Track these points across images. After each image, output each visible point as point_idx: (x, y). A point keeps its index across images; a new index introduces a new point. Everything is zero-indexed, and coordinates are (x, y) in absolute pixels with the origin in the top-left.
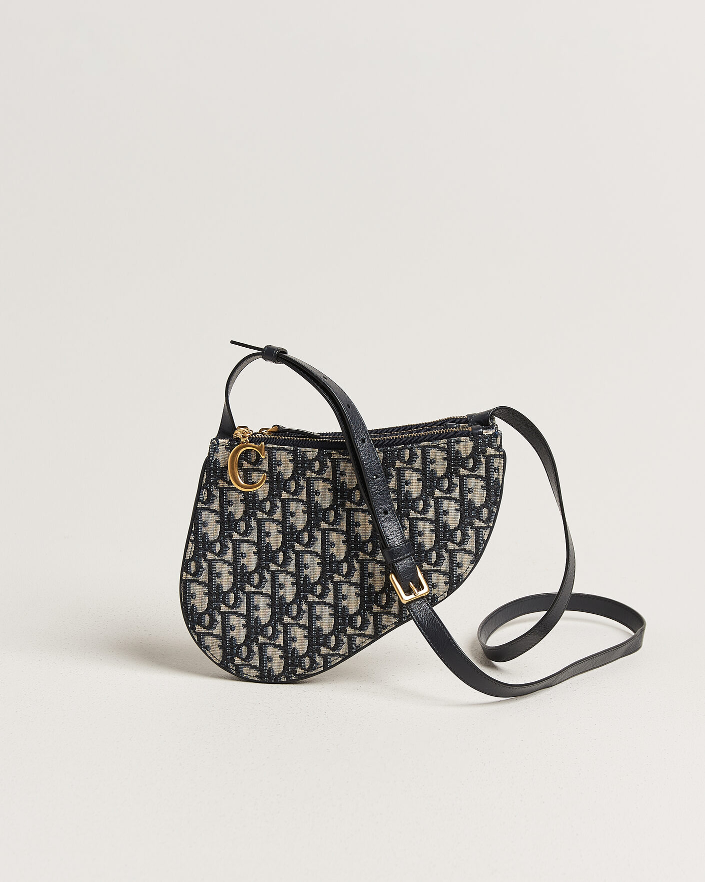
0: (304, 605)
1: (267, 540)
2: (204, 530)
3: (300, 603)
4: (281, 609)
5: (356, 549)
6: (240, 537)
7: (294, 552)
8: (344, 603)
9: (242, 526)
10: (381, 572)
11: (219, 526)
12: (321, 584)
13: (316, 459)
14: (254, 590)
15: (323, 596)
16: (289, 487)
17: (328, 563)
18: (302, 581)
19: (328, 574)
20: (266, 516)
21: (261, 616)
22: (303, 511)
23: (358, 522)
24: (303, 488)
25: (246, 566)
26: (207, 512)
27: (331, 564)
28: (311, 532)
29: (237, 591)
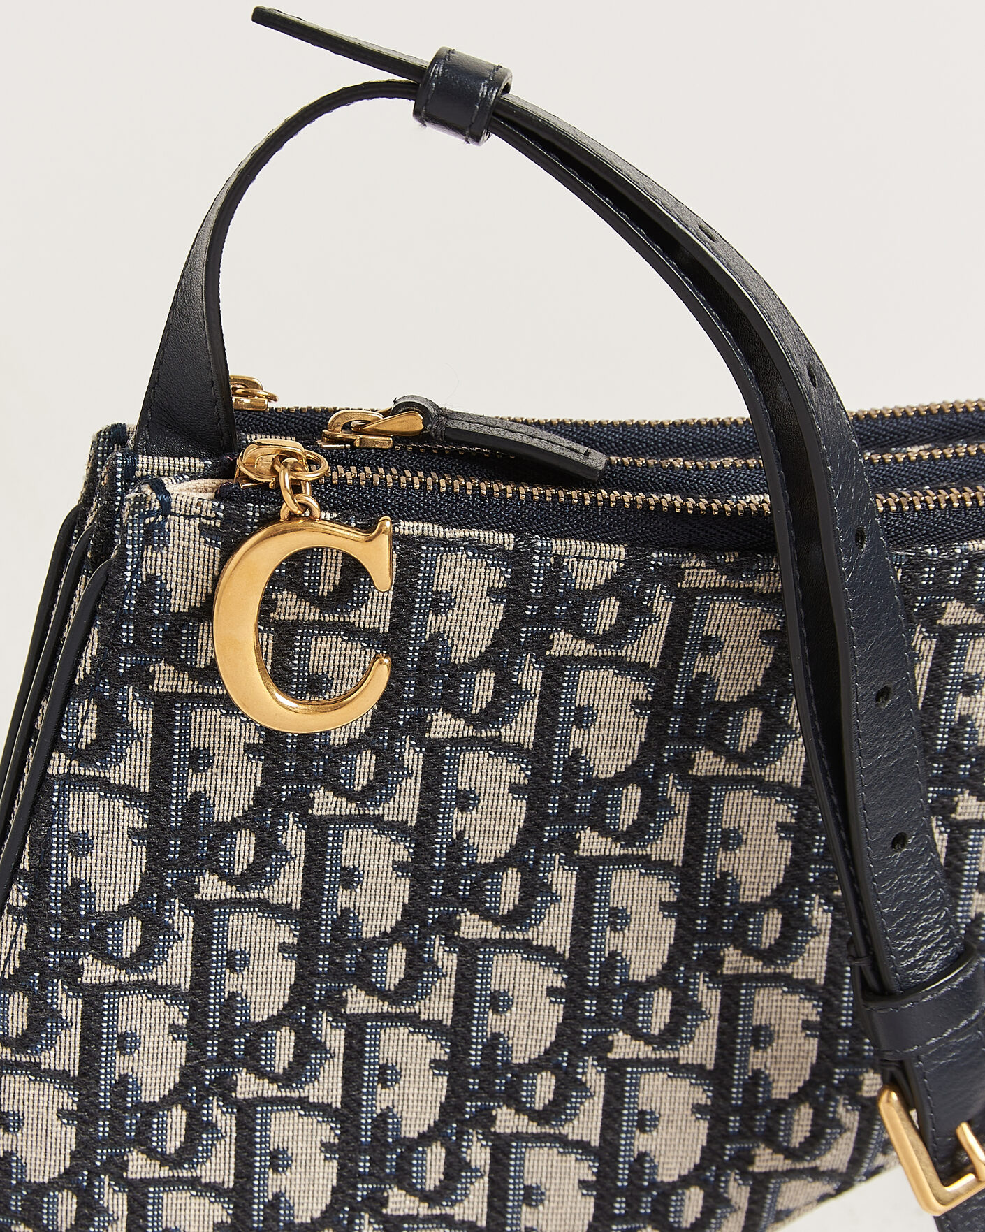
0: (476, 1147)
1: (344, 898)
2: (76, 868)
3: (460, 1139)
4: (378, 1162)
5: (713, 933)
6: (231, 892)
7: (455, 945)
8: (642, 1142)
9: (245, 847)
10: (807, 1025)
11: (141, 854)
12: (556, 1069)
13: (611, 587)
14: (271, 1090)
15: (558, 1114)
16: (469, 696)
17: (592, 990)
18: (475, 1059)
19: (586, 1034)
20: (350, 808)
21: (293, 1195)
22: (514, 788)
23: (735, 831)
24: (526, 696)
25: (243, 1001)
26: (91, 797)
27: (603, 994)
28: (534, 870)
29: (202, 1098)
